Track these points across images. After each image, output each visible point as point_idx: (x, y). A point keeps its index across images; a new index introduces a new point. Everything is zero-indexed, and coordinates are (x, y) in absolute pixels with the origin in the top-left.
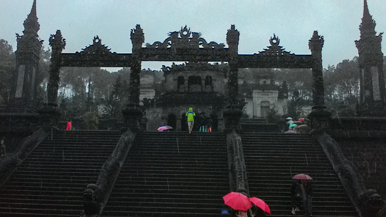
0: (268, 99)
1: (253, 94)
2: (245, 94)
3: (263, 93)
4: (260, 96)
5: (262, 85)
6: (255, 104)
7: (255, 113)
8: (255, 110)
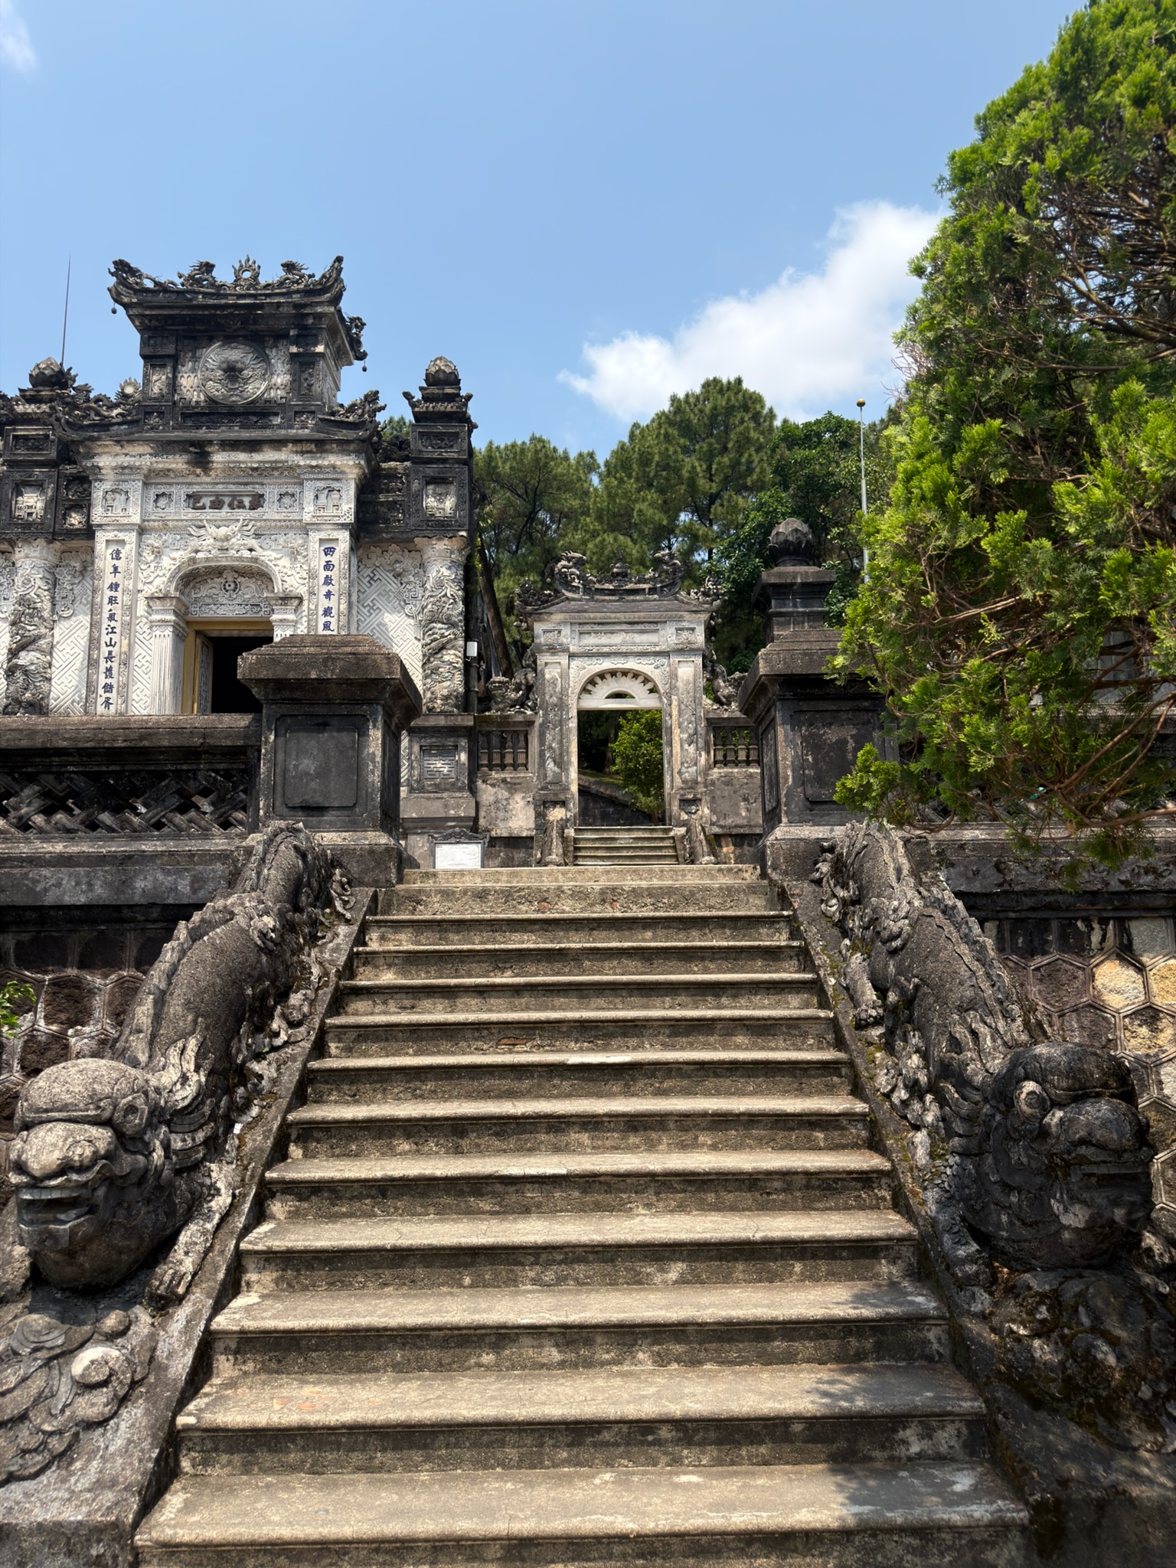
0: (253, 542)
1: (98, 493)
2: (32, 503)
3: (204, 483)
4: (178, 511)
5: (211, 401)
6: (112, 600)
7: (108, 688)
8: (110, 657)
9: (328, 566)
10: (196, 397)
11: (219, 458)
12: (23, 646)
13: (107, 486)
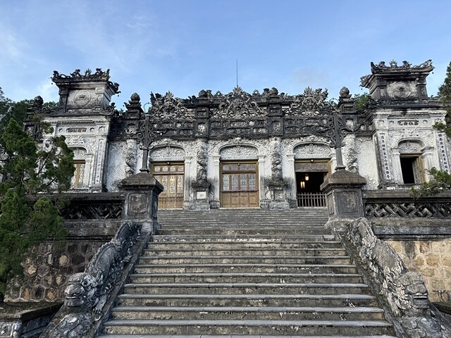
0: (417, 133)
1: (376, 121)
2: (350, 123)
3: (403, 118)
4: (396, 125)
5: (397, 97)
6: (384, 149)
7: (388, 172)
8: (386, 164)
9: (441, 139)
10: (392, 96)
11: (409, 111)
12: (354, 161)
13: (378, 119)
